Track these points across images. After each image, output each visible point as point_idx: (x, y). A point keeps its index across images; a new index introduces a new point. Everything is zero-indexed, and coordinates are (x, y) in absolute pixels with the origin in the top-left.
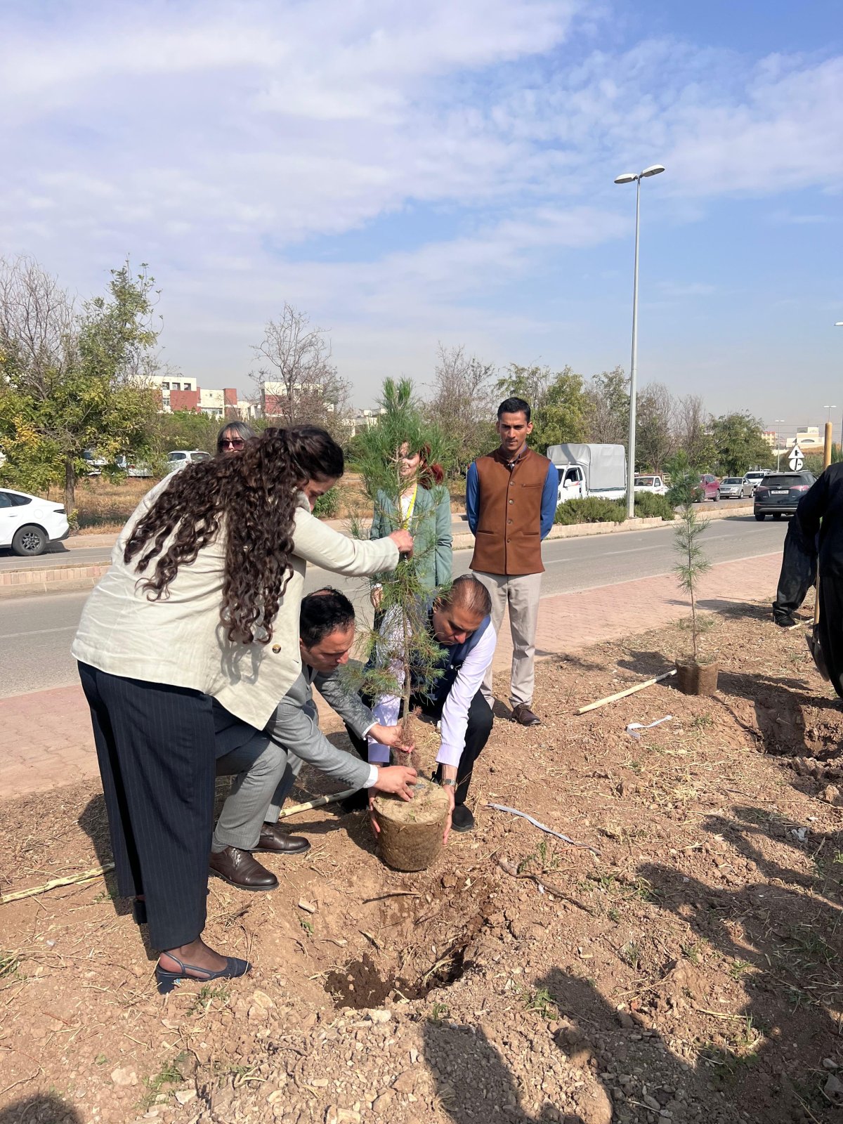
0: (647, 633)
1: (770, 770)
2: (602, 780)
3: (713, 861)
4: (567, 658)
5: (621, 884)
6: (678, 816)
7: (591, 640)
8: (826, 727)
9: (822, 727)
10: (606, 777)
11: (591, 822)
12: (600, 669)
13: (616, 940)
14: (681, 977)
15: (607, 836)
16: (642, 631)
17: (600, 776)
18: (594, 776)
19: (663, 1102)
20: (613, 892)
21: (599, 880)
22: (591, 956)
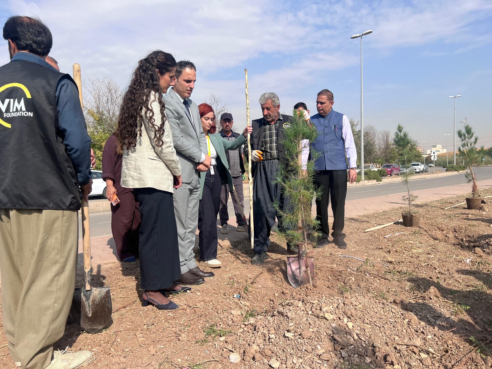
0: (383, 212)
1: (449, 246)
2: (381, 250)
3: (434, 268)
4: (352, 219)
5: (399, 273)
6: (416, 257)
7: (361, 214)
8: (469, 236)
9: (467, 237)
10: (382, 249)
11: (380, 260)
12: (367, 222)
13: (403, 286)
14: (432, 291)
15: (389, 262)
16: (382, 211)
17: (379, 249)
18: (377, 249)
19: (436, 319)
20: (397, 275)
21: (390, 273)
22: (395, 289)
